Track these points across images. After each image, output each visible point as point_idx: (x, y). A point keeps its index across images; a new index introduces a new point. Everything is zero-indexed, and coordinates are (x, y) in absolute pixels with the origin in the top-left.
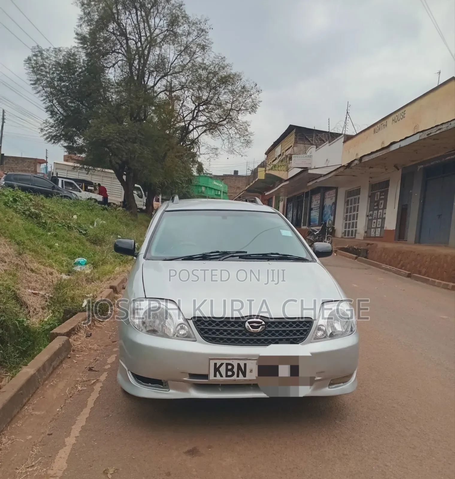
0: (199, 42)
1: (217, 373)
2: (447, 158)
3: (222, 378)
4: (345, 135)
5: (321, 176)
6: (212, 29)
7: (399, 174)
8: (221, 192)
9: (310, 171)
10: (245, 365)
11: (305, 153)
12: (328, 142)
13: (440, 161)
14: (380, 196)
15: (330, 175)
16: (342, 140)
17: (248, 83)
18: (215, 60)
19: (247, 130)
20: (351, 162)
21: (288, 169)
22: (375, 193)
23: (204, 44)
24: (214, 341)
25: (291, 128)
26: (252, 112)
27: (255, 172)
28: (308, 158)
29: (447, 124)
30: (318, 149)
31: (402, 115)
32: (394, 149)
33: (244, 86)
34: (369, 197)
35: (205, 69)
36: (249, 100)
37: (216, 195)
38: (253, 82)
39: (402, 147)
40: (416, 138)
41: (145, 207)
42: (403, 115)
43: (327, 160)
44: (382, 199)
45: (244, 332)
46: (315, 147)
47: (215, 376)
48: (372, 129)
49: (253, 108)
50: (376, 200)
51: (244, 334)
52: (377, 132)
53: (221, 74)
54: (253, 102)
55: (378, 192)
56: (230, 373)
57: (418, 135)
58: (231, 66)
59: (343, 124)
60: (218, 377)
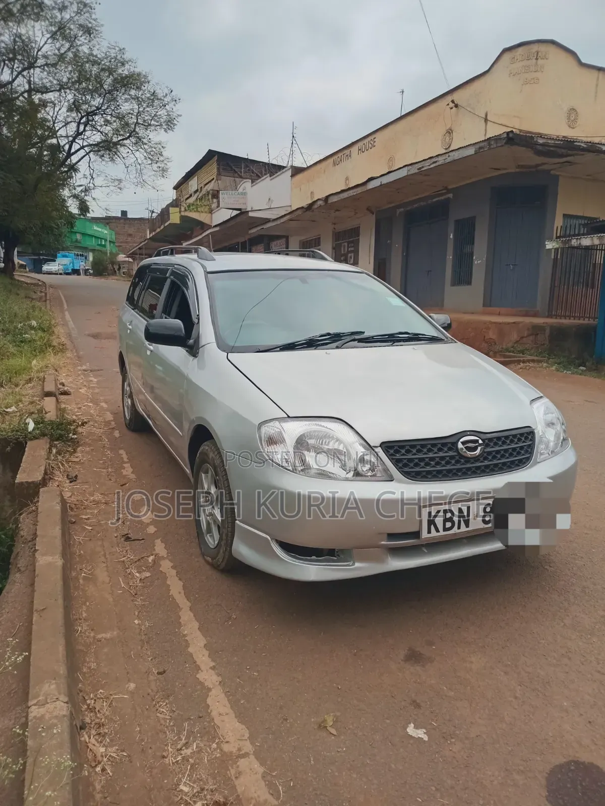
0: (81, 22)
1: (432, 527)
2: (434, 200)
3: (438, 534)
4: (292, 166)
5: (267, 221)
6: (100, 4)
7: (372, 219)
8: (106, 240)
9: (251, 214)
10: (469, 508)
11: (236, 188)
12: (268, 175)
13: (425, 203)
14: (348, 247)
15: (282, 220)
16: (289, 173)
17: (159, 87)
18: (109, 52)
19: (161, 155)
20: (312, 202)
21: (212, 211)
22: (341, 244)
23: (90, 25)
24: (420, 477)
25: (211, 154)
26: (169, 129)
27: (165, 214)
28: (242, 196)
29: (444, 155)
30: (254, 184)
31: (371, 143)
32: (373, 187)
33: (154, 92)
34: (334, 248)
35: (94, 63)
36: (162, 112)
37: (98, 245)
38: (167, 87)
39: (384, 184)
40: (403, 173)
41: (3, 264)
42: (373, 143)
43: (269, 199)
44: (351, 252)
45: (457, 458)
46: (250, 181)
47: (429, 532)
48: (331, 160)
49: (170, 124)
50: (342, 253)
51: (457, 462)
52: (337, 165)
53: (120, 71)
54: (169, 115)
55: (345, 242)
56: (448, 525)
57: (406, 168)
58: (135, 63)
59: (288, 152)
60: (434, 533)
